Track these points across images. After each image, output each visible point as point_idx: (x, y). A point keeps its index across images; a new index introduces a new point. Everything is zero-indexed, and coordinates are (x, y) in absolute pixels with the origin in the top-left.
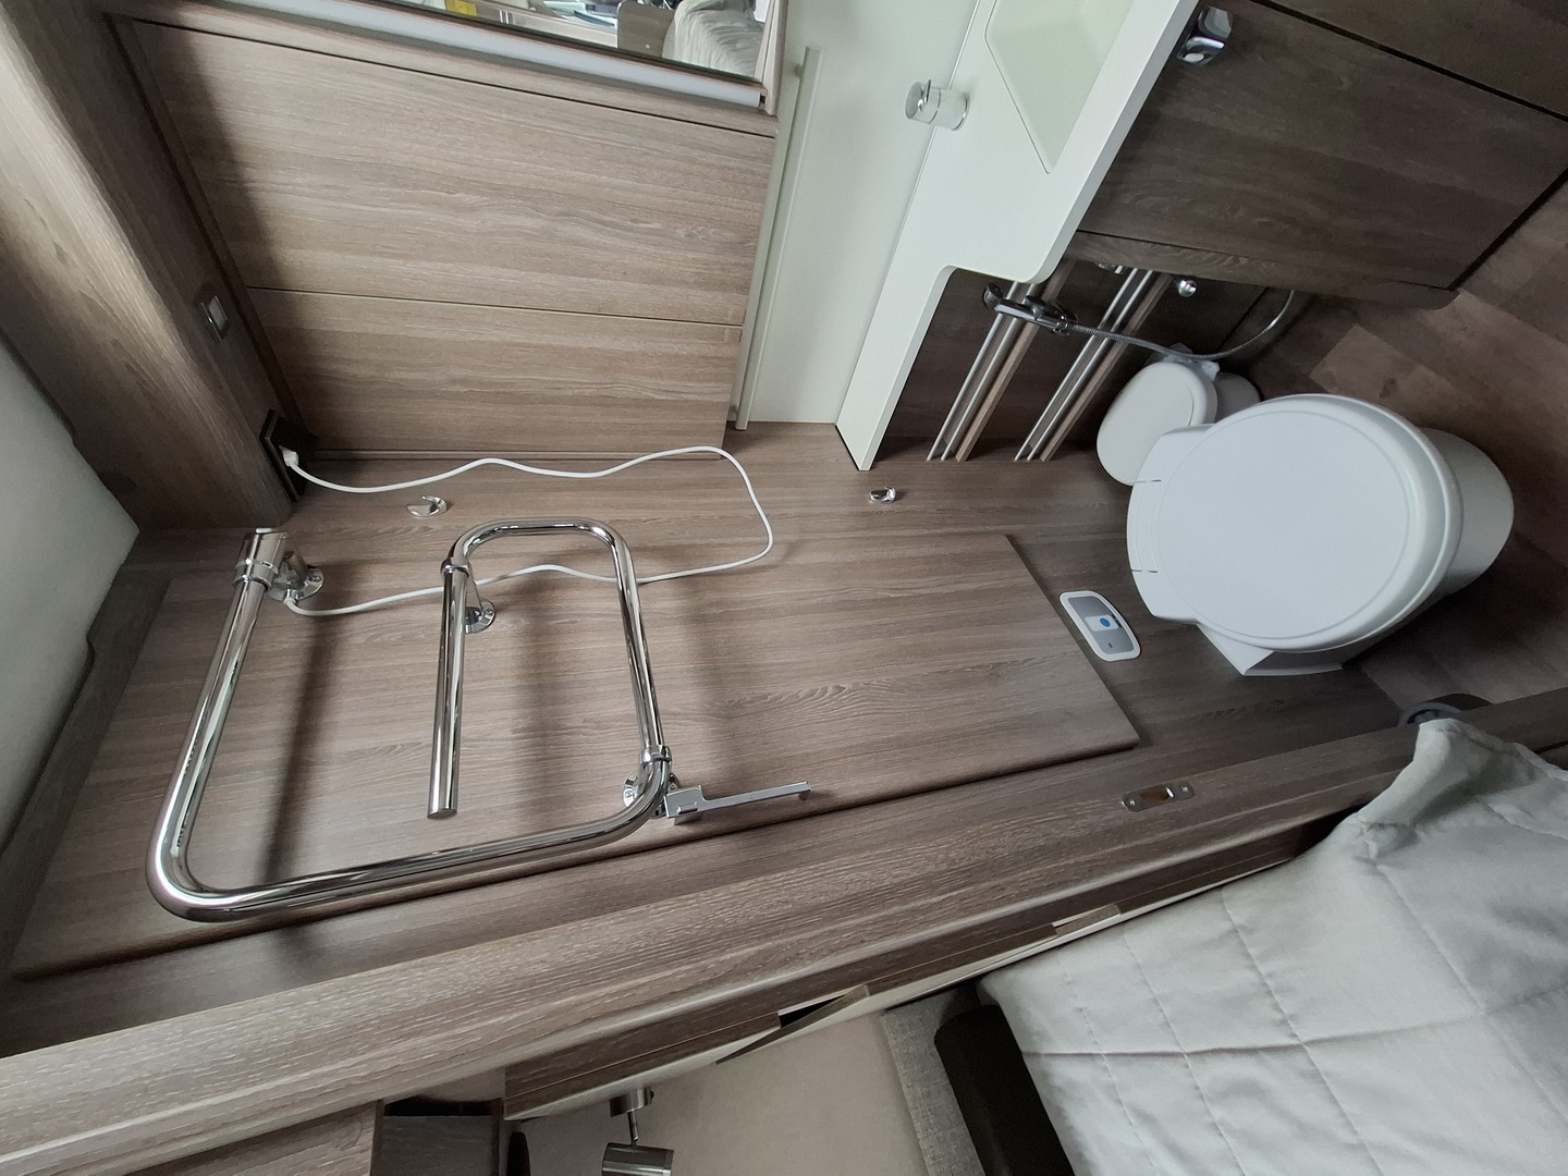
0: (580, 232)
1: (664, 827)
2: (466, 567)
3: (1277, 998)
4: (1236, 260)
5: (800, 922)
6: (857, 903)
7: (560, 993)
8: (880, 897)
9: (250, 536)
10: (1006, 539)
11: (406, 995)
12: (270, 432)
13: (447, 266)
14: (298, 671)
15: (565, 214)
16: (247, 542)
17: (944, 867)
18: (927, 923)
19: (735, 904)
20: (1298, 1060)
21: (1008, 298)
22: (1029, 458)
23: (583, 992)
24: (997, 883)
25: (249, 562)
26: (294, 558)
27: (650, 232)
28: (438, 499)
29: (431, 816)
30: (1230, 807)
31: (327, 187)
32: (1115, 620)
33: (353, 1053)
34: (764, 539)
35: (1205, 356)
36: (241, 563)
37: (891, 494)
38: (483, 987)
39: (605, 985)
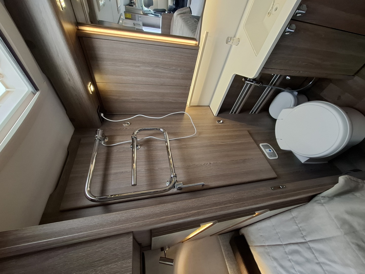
0: (159, 70)
1: (175, 190)
2: (136, 137)
3: (302, 232)
4: (300, 72)
5: (204, 207)
6: (216, 204)
7: (162, 216)
8: (220, 204)
9: (97, 130)
10: (247, 131)
11: (136, 214)
12: (99, 110)
13: (133, 77)
14: (105, 157)
15: (156, 67)
16: (96, 132)
17: (233, 199)
18: (229, 209)
19: (192, 203)
20: (306, 245)
21: (248, 80)
22: (253, 113)
23: (166, 216)
24: (243, 202)
25: (97, 135)
26: (104, 135)
27: (173, 69)
28: (128, 123)
29: (132, 185)
30: (294, 191)
31: (113, 64)
32: (272, 150)
33: (128, 223)
34: (194, 131)
35: (294, 91)
36: (95, 136)
37: (221, 122)
38: (149, 214)
39: (170, 216)
